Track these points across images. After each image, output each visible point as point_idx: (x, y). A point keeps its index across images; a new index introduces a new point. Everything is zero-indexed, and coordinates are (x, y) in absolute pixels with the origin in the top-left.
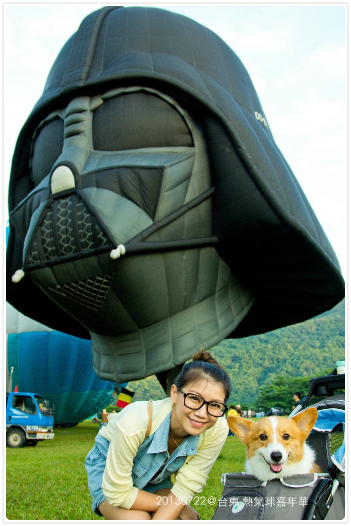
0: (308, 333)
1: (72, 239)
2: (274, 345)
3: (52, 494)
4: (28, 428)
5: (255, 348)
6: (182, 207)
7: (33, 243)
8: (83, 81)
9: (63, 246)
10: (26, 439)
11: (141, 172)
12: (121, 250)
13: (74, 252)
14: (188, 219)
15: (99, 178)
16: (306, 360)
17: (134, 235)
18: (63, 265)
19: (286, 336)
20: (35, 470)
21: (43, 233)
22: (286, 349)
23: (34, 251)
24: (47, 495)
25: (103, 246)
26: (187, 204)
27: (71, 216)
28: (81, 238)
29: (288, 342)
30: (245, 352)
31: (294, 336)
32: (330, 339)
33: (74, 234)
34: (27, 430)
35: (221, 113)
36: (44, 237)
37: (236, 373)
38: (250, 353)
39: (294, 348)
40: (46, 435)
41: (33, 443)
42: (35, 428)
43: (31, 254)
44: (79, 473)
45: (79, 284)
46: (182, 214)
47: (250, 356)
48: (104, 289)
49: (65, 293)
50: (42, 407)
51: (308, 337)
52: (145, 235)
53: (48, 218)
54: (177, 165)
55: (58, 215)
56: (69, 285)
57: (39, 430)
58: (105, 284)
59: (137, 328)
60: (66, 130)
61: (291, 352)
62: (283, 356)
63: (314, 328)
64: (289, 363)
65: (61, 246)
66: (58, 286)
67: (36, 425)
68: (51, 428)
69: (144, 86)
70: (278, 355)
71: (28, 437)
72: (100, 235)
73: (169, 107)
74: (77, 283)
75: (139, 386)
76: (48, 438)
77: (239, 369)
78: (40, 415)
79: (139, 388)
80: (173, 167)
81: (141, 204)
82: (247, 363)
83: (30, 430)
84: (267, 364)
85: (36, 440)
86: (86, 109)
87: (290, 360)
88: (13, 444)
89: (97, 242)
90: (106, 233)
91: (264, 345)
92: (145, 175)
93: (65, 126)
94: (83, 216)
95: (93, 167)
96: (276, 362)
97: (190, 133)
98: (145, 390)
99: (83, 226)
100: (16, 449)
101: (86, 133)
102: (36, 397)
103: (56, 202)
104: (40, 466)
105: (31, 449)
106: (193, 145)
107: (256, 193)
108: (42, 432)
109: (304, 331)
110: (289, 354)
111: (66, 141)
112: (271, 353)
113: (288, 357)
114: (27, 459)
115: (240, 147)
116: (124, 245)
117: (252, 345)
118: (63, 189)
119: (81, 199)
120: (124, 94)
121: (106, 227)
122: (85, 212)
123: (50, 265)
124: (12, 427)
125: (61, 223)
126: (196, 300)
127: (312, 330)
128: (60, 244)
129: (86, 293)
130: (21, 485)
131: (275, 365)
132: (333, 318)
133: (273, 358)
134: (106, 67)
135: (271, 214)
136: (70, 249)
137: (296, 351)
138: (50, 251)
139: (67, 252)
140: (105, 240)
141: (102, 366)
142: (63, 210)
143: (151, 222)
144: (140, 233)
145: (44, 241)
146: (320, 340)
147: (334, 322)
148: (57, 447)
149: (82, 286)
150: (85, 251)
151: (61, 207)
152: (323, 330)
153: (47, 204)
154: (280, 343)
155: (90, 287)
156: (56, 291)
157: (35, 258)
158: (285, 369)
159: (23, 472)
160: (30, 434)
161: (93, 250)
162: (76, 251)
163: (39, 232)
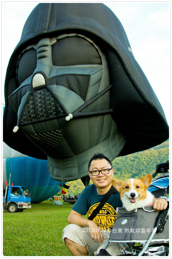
0: (154, 156)
1: (44, 110)
2: (137, 163)
3: (33, 231)
4: (19, 203)
5: (128, 164)
6: (97, 95)
7: (24, 112)
8: (46, 30)
9: (40, 114)
10: (18, 208)
11: (79, 77)
12: (71, 116)
13: (45, 117)
14: (100, 101)
15: (57, 80)
16: (153, 170)
17: (76, 109)
18: (39, 124)
19: (143, 158)
20: (23, 222)
21: (29, 107)
22: (143, 164)
23: (24, 117)
24: (30, 231)
25: (61, 115)
26: (100, 93)
27: (44, 99)
28: (49, 110)
29: (144, 161)
30: (123, 166)
31: (147, 158)
32: (165, 159)
33: (45, 108)
34: (18, 204)
35: (116, 49)
36: (29, 109)
37: (119, 177)
38: (126, 167)
39: (147, 164)
40: (28, 206)
41: (21, 210)
42: (22, 203)
43: (23, 118)
44: (44, 222)
45: (47, 133)
46: (98, 98)
47: (126, 168)
48: (59, 136)
49: (39, 138)
50: (25, 193)
51: (154, 158)
52: (81, 108)
53: (31, 100)
54: (96, 74)
55: (37, 98)
56: (42, 134)
57: (24, 204)
58: (60, 133)
59: (74, 155)
60: (38, 55)
61: (146, 166)
62: (142, 168)
63: (157, 154)
64: (145, 171)
65: (39, 114)
66: (36, 135)
67: (23, 201)
68: (30, 203)
69: (78, 34)
70: (139, 167)
71: (18, 207)
72: (60, 109)
73: (90, 45)
74: (46, 133)
75: (71, 183)
76: (28, 208)
77: (120, 174)
78: (24, 197)
79: (72, 185)
80: (94, 74)
81: (79, 93)
82: (124, 171)
83: (20, 204)
84: (134, 172)
85: (23, 209)
86: (48, 45)
87: (145, 170)
88: (11, 211)
89: (58, 112)
90: (62, 108)
91: (132, 162)
92: (80, 78)
93: (37, 53)
94: (50, 99)
95: (54, 74)
96: (138, 171)
97: (100, 58)
98: (75, 185)
99: (50, 104)
100: (13, 213)
101: (49, 57)
102: (22, 188)
103: (35, 92)
104: (26, 220)
105: (20, 213)
106: (101, 64)
107: (133, 88)
108: (25, 205)
109: (152, 155)
110: (145, 167)
111: (38, 61)
112: (136, 166)
113: (144, 168)
114: (19, 217)
115: (125, 65)
116: (72, 113)
117: (127, 162)
118: (39, 85)
119: (49, 90)
120: (67, 37)
121: (63, 105)
122: (51, 97)
123: (32, 124)
124: (10, 203)
125: (38, 103)
126: (101, 140)
127: (156, 155)
128: (38, 113)
129: (50, 138)
130: (17, 227)
131: (138, 172)
132: (166, 149)
133: (137, 169)
134: (58, 23)
135: (140, 99)
136: (43, 116)
137: (148, 165)
138: (32, 117)
139: (41, 117)
140: (62, 111)
141: (55, 174)
142: (39, 96)
143: (84, 102)
144: (79, 108)
145: (29, 112)
146: (160, 160)
147: (167, 151)
148: (33, 212)
149: (48, 134)
150: (51, 117)
151: (38, 94)
152: (162, 155)
153: (30, 93)
154: (141, 162)
155: (53, 135)
156: (35, 137)
157: (24, 120)
158: (143, 174)
159: (18, 222)
160: (19, 206)
161: (55, 116)
162: (46, 116)
163: (27, 107)
